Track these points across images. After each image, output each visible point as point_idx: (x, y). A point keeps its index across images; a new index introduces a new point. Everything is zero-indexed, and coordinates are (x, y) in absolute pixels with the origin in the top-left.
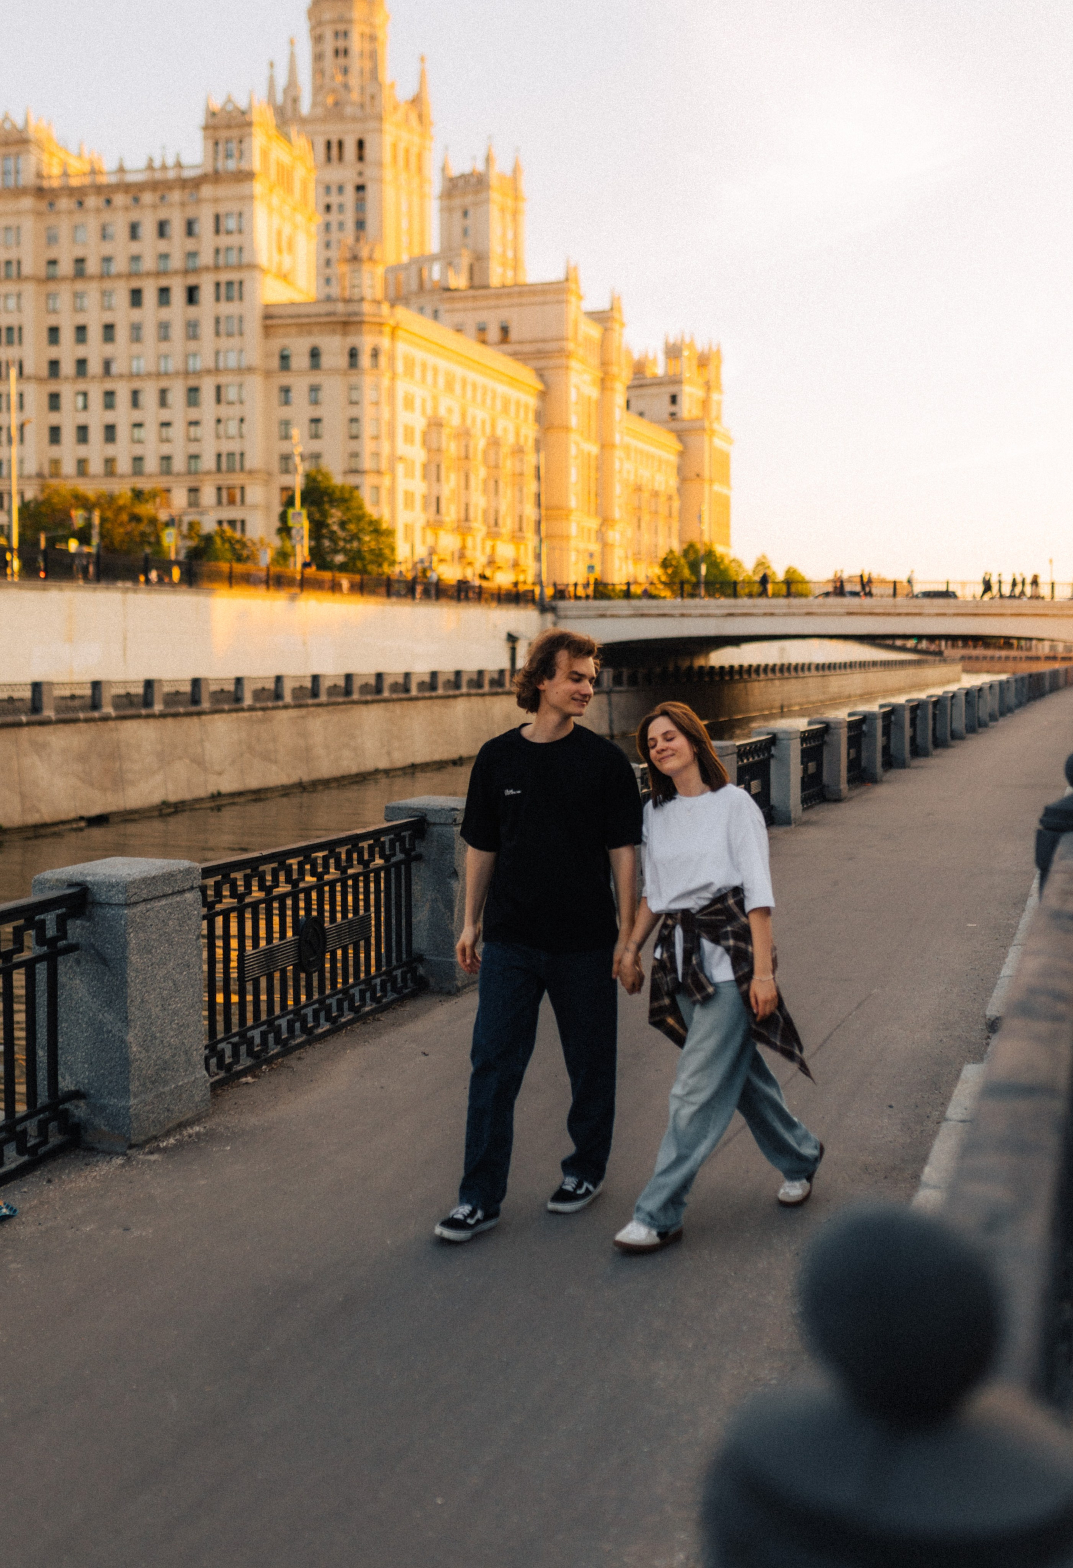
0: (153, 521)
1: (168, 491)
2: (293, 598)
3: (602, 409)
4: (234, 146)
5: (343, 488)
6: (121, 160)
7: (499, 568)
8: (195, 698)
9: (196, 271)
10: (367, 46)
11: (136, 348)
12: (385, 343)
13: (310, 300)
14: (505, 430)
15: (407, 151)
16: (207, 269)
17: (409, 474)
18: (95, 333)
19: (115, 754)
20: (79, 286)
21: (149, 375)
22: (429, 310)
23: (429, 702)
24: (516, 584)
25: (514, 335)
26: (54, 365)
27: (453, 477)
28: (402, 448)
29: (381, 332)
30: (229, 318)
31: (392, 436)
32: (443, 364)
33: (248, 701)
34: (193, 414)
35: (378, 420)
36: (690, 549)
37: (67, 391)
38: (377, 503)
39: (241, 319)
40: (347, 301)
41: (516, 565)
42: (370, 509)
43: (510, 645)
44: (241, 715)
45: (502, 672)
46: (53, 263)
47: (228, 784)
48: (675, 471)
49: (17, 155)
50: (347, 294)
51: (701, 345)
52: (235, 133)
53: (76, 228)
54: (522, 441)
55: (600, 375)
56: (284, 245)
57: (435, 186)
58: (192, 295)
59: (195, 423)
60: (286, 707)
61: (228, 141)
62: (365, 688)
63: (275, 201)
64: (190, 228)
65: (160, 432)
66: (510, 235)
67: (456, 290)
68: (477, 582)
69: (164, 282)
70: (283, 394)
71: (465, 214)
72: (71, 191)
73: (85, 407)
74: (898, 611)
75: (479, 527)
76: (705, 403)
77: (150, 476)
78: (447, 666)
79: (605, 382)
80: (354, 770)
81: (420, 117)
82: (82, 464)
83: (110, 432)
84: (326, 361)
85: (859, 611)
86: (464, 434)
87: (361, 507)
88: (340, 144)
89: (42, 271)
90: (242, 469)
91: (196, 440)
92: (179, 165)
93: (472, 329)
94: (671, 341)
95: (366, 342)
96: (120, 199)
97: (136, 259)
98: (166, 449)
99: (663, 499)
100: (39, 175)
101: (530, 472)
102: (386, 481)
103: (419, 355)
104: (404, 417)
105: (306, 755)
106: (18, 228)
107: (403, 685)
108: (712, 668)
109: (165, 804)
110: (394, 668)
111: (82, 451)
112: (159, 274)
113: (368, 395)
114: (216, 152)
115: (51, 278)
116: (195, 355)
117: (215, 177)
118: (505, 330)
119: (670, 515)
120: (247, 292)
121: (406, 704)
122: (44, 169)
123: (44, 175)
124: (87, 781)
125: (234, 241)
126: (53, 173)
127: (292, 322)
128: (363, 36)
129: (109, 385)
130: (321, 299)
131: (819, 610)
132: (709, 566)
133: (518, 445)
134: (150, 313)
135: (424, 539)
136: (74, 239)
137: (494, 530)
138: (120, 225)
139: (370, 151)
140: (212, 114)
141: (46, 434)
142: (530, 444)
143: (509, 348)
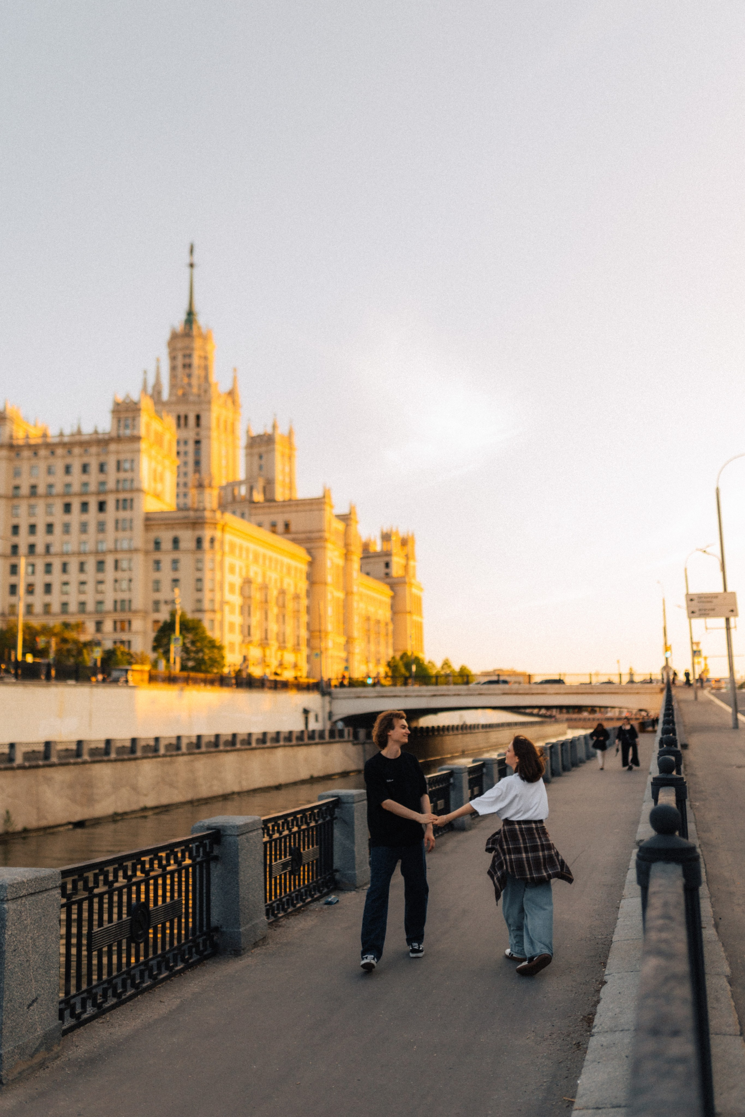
0: (76, 642)
1: (83, 623)
2: (182, 689)
4: (130, 422)
5: (193, 621)
6: (61, 430)
7: (286, 668)
8: (133, 750)
9: (105, 492)
10: (202, 363)
11: (66, 538)
12: (218, 534)
13: (173, 510)
14: (289, 585)
15: (226, 422)
16: (111, 492)
17: (232, 611)
18: (41, 529)
19: (89, 784)
20: (33, 501)
21: (73, 554)
22: (238, 512)
23: (262, 751)
24: (296, 678)
25: (293, 528)
26: (15, 548)
27: (258, 614)
28: (228, 596)
29: (216, 528)
30: (124, 520)
31: (222, 589)
32: (252, 546)
33: (162, 751)
34: (100, 576)
35: (213, 580)
36: (404, 656)
37: (23, 563)
38: (212, 629)
39: (131, 521)
40: (196, 510)
41: (295, 666)
42: (209, 634)
43: (305, 715)
44: (159, 759)
45: (302, 732)
47: (150, 801)
48: (390, 607)
50: (196, 506)
51: (402, 532)
52: (130, 415)
53: (32, 467)
54: (298, 591)
55: (344, 551)
56: (158, 477)
57: (242, 442)
58: (102, 506)
59: (101, 582)
60: (183, 754)
61: (126, 419)
62: (226, 743)
63: (153, 452)
64: (102, 468)
65: (79, 588)
66: (287, 469)
67: (258, 503)
68: (272, 678)
69: (85, 499)
70: (156, 565)
71: (261, 457)
72: (29, 446)
73: (33, 573)
74: (532, 692)
75: (274, 644)
76: (406, 567)
77: (73, 614)
78: (272, 729)
79: (347, 556)
81: (234, 402)
82: (29, 608)
83: (48, 588)
84: (183, 545)
85: (509, 692)
86: (264, 588)
87: (204, 632)
88: (186, 417)
89: (10, 492)
90: (130, 610)
91: (102, 592)
92: (96, 432)
93: (267, 524)
94: (385, 530)
95: (207, 534)
96: (60, 451)
97: (68, 485)
98: (82, 598)
99: (382, 625)
100: (11, 437)
101: (303, 610)
102: (218, 616)
103: (238, 541)
104: (229, 578)
105: (193, 784)
107: (248, 740)
108: (422, 728)
109: (116, 814)
110: (242, 730)
111: (30, 599)
112: (82, 494)
113: (208, 565)
114: (119, 426)
115: (15, 497)
116: (102, 542)
117: (119, 439)
118: (287, 526)
119: (387, 635)
120: (135, 505)
121: (250, 752)
122: (14, 434)
123: (14, 438)
124: (74, 800)
125: (128, 475)
126: (20, 436)
127: (163, 522)
128: (200, 357)
129: (49, 560)
130: (179, 509)
131: (486, 692)
132: (416, 667)
133: (296, 594)
134: (75, 517)
135: (240, 651)
136: (31, 474)
137: (282, 645)
138: (59, 466)
139: (203, 421)
140: (117, 404)
141: (7, 589)
142: (303, 594)
143: (290, 536)
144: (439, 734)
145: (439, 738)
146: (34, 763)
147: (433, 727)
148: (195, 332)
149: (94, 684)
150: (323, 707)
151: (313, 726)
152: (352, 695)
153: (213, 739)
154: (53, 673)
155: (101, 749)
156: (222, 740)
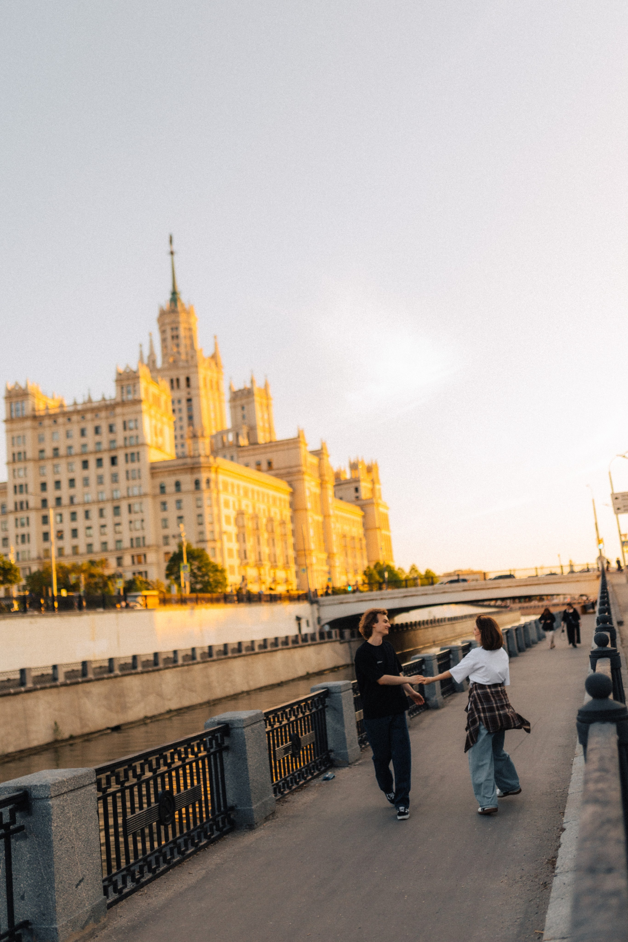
0: (102, 576)
1: (106, 560)
2: (193, 608)
3: (322, 498)
4: (131, 388)
5: (198, 550)
6: (75, 400)
7: (279, 583)
8: (156, 663)
9: (115, 449)
10: (188, 334)
11: (86, 489)
12: (213, 476)
13: (173, 459)
14: (275, 513)
15: (211, 381)
16: (121, 448)
17: (230, 539)
18: (65, 484)
19: (121, 695)
20: (56, 461)
21: (93, 502)
22: (228, 456)
23: (264, 655)
24: (288, 591)
25: (275, 465)
26: (44, 502)
27: (252, 539)
28: (225, 527)
29: (210, 471)
30: (133, 470)
31: (219, 521)
32: (242, 484)
33: (180, 662)
34: (117, 519)
35: (212, 514)
36: (377, 565)
37: (51, 513)
38: (215, 556)
39: (139, 471)
40: (193, 457)
41: (287, 581)
42: (212, 560)
43: (298, 622)
44: (178, 669)
45: (297, 636)
46: (42, 451)
47: (174, 705)
48: (362, 525)
49: (22, 402)
50: (192, 454)
51: (367, 462)
52: (131, 382)
53: (53, 433)
54: (284, 518)
55: (319, 481)
56: (159, 432)
57: (226, 396)
58: (114, 461)
59: (118, 524)
60: (198, 663)
61: (128, 385)
62: (233, 650)
63: (153, 412)
64: (111, 429)
65: (100, 530)
66: (266, 416)
67: (243, 446)
68: (268, 592)
69: (99, 456)
70: (163, 506)
71: (243, 408)
72: (50, 416)
73: (61, 521)
74: (488, 587)
75: (267, 564)
76: (373, 490)
77: (96, 553)
78: (271, 636)
79: (322, 485)
80: (232, 693)
81: (216, 364)
82: (60, 551)
83: (75, 533)
84: (184, 487)
85: (468, 589)
86: (255, 517)
87: (207, 559)
88: (178, 380)
89: (37, 455)
90: (144, 545)
91: (120, 533)
92: (104, 399)
93: (253, 464)
94: (352, 461)
95: (203, 476)
96: (75, 418)
97: (84, 446)
98: (104, 539)
99: (357, 541)
100: (34, 410)
101: (289, 533)
102: (218, 545)
103: (230, 480)
104: (225, 512)
105: (208, 686)
106: (24, 436)
107: (251, 647)
108: (397, 625)
109: (146, 718)
110: (246, 639)
111: (61, 543)
112: (96, 452)
113: (206, 502)
114: (122, 392)
115: (42, 459)
116: (116, 490)
117: (123, 403)
118: (270, 464)
119: (361, 549)
120: (141, 457)
121: (254, 656)
122: (36, 407)
123: (36, 409)
124: (110, 709)
125: (133, 433)
126: (41, 408)
127: (166, 470)
128: (185, 329)
129: (73, 509)
130: (178, 457)
131: (450, 590)
132: (388, 573)
133: (282, 520)
134: (93, 471)
135: (239, 573)
136: (52, 439)
137: (274, 564)
138: (75, 430)
139: (192, 382)
140: (120, 374)
141: (41, 537)
142: (288, 519)
143: (273, 472)
144: (412, 628)
145: (412, 633)
146: (74, 680)
147: (407, 623)
148: (179, 308)
149: (119, 610)
150: (312, 613)
151: (305, 630)
152: (335, 602)
153: (222, 648)
154: (84, 604)
155: (129, 664)
156: (230, 648)
